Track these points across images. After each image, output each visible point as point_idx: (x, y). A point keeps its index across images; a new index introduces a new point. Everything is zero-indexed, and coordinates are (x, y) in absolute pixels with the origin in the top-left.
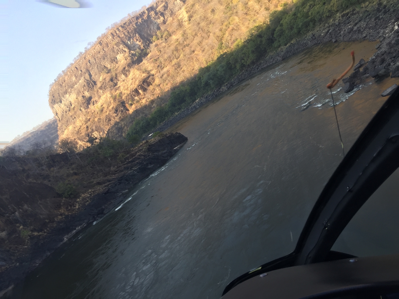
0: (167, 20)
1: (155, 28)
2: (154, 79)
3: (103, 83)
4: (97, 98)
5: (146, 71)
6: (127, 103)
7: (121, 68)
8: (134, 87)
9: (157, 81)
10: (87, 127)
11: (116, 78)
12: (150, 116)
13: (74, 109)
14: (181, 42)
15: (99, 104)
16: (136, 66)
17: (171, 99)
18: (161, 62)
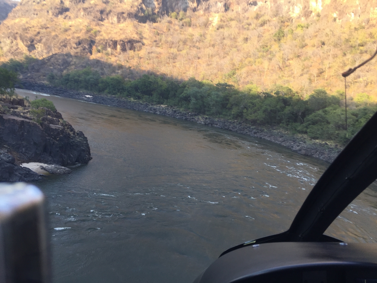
0: (198, 10)
1: (182, 7)
2: (141, 49)
3: (92, 7)
4: (72, 16)
5: (140, 34)
6: (96, 46)
7: (120, 10)
8: (116, 38)
9: (142, 53)
10: (39, 33)
11: (107, 15)
12: (104, 78)
13: (43, 5)
14: (195, 40)
15: (70, 23)
16: (136, 22)
17: (139, 80)
18: (161, 40)
